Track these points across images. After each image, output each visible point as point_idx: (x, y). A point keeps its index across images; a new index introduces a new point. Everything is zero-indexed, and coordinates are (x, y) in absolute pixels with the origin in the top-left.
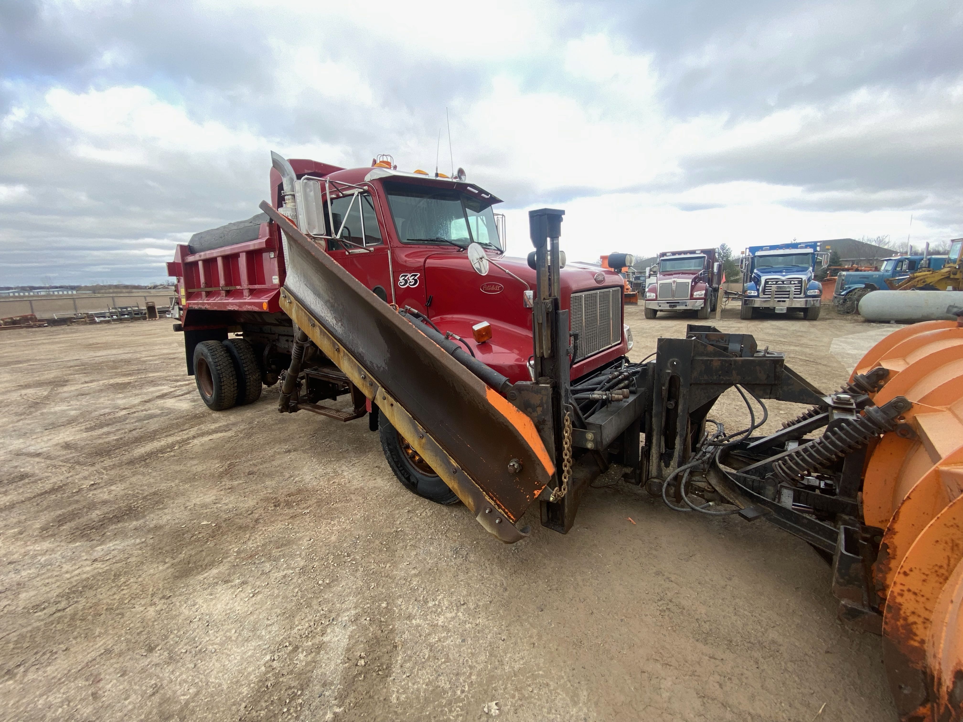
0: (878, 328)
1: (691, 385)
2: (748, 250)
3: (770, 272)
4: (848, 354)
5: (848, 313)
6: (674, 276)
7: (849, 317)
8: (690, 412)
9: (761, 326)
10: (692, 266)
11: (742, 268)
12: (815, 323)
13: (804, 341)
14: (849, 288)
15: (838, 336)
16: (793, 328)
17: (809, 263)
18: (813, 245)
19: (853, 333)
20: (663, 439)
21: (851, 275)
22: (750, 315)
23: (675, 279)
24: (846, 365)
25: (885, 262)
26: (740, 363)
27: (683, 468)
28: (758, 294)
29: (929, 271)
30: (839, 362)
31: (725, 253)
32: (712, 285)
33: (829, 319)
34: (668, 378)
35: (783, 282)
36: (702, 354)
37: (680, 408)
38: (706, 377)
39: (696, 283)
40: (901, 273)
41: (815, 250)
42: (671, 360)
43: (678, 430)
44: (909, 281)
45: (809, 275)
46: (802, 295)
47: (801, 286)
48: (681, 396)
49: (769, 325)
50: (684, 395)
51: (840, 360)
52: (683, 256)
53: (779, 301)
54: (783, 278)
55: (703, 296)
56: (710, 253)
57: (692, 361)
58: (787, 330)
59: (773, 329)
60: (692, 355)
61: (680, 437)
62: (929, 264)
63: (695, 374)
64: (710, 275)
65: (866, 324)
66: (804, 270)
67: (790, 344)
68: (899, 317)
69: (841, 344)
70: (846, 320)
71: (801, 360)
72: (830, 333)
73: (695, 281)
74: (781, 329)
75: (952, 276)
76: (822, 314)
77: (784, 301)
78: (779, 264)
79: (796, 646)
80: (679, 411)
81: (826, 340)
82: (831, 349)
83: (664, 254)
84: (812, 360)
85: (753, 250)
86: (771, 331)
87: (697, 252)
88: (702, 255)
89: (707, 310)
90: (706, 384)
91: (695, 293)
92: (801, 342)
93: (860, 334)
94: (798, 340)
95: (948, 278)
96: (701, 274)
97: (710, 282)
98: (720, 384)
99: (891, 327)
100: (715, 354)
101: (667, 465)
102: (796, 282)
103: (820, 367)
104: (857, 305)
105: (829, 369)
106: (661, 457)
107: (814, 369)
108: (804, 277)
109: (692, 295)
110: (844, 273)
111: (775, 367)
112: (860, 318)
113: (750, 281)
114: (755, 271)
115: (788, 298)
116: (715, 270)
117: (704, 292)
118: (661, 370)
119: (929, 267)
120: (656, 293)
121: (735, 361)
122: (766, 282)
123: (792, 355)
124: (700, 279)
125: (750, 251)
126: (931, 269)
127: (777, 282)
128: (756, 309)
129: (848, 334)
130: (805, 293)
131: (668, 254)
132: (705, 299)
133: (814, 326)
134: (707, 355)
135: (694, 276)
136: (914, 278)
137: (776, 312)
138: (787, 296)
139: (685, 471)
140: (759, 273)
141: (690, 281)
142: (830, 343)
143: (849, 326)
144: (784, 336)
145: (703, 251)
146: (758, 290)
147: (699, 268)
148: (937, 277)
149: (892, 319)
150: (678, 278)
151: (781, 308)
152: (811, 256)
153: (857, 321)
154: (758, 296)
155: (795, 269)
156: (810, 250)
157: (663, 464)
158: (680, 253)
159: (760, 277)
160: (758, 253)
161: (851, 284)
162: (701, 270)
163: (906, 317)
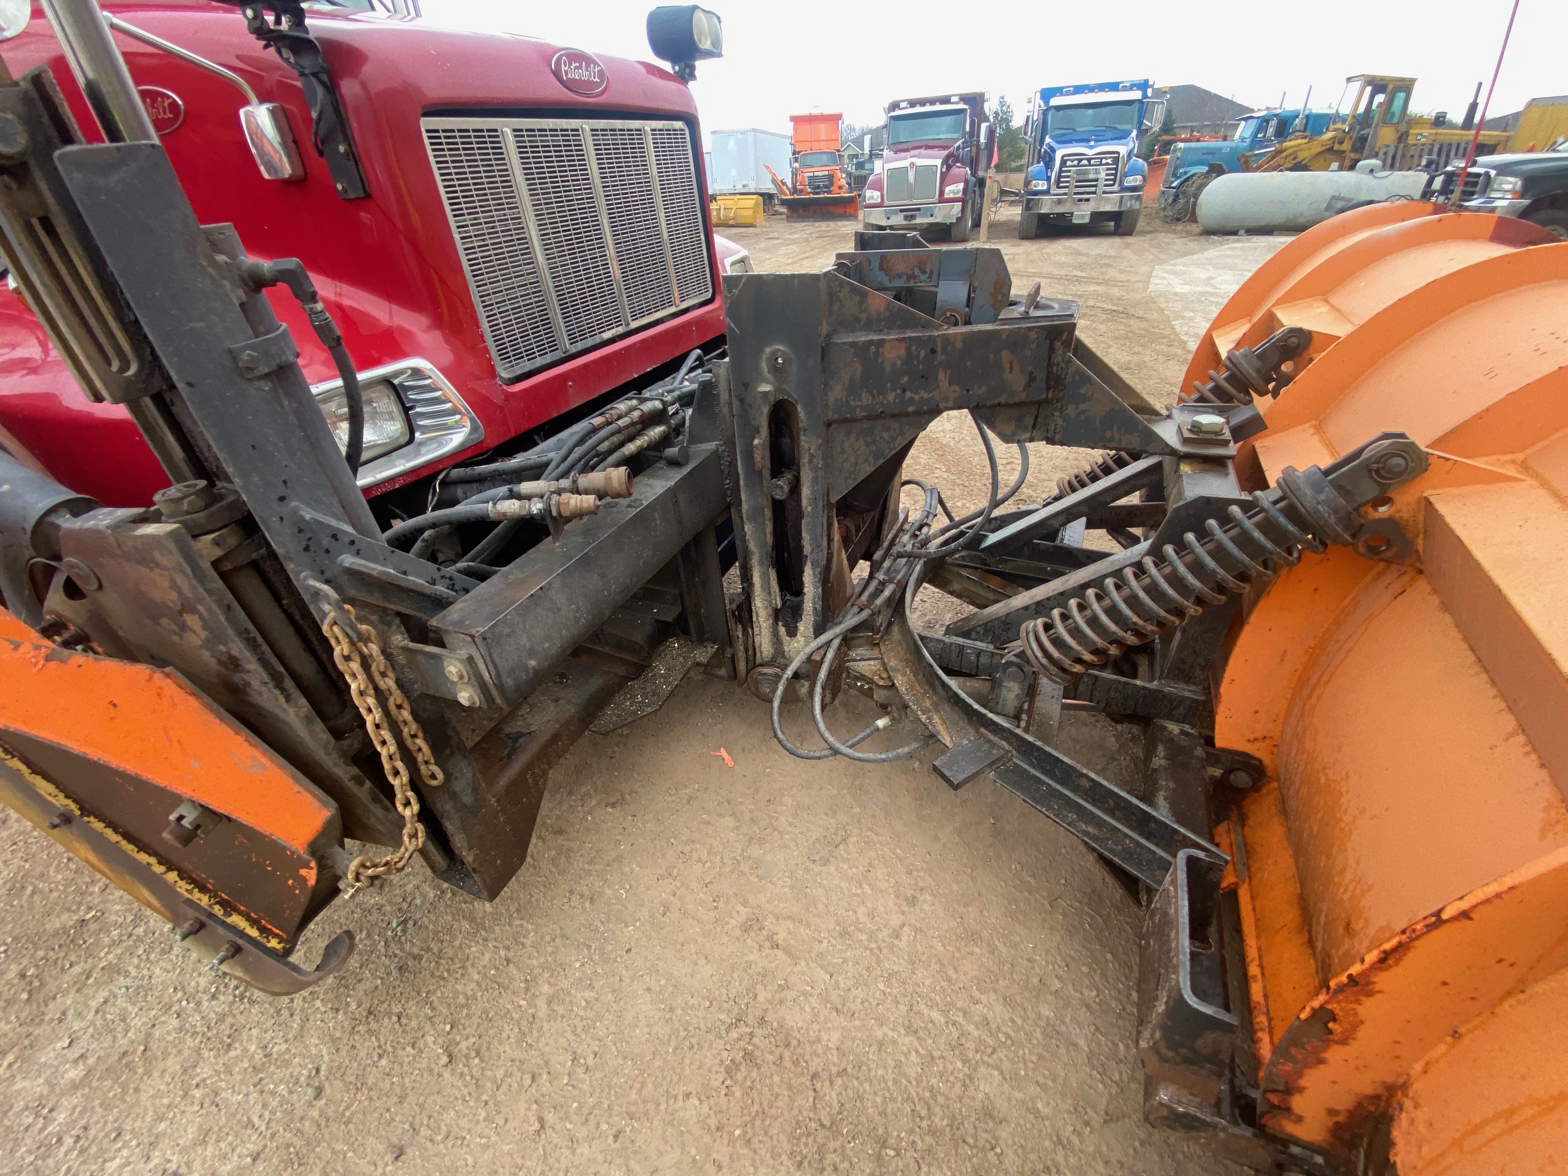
0: (1221, 244)
1: (828, 425)
2: (1038, 95)
3: (1070, 142)
4: (1176, 294)
5: (1178, 220)
6: (913, 152)
7: (1180, 227)
8: (834, 499)
9: (1048, 250)
10: (942, 130)
11: (1026, 134)
12: (1130, 240)
13: (1112, 273)
14: (1185, 173)
15: (1161, 262)
16: (1097, 251)
17: (1132, 123)
18: (1143, 86)
19: (1185, 254)
20: (773, 574)
21: (1190, 149)
22: (1033, 230)
23: (914, 160)
24: (1172, 316)
25: (1243, 123)
26: (959, 345)
27: (823, 638)
28: (1049, 185)
29: (1305, 137)
30: (1161, 311)
31: (1004, 113)
32: (976, 172)
33: (1151, 232)
34: (766, 410)
35: (1089, 160)
36: (853, 325)
37: (806, 492)
38: (866, 399)
39: (949, 167)
40: (1263, 143)
41: (1145, 96)
42: (768, 350)
43: (807, 549)
44: (1273, 157)
45: (1131, 145)
46: (1116, 188)
47: (1116, 169)
48: (805, 460)
49: (1060, 247)
50: (812, 457)
51: (1163, 305)
52: (928, 108)
53: (1080, 200)
54: (1090, 152)
55: (960, 195)
56: (975, 101)
57: (824, 351)
58: (1087, 255)
59: (1066, 254)
60: (824, 329)
61: (814, 568)
62: (1306, 125)
63: (837, 393)
64: (974, 149)
65: (1203, 238)
66: (1122, 136)
67: (1090, 280)
68: (1253, 224)
69: (1166, 275)
70: (1174, 232)
71: (1104, 310)
72: (1151, 257)
73: (948, 163)
74: (1078, 254)
75: (1336, 147)
76: (1141, 224)
77: (1088, 200)
78: (1085, 121)
79: (1036, 1113)
80: (804, 502)
81: (1144, 269)
82: (1151, 287)
83: (895, 106)
84: (1121, 309)
85: (1047, 94)
86: (1063, 259)
87: (954, 99)
88: (961, 106)
89: (966, 225)
90: (869, 418)
91: (948, 189)
92: (1107, 277)
93: (1195, 257)
94: (1103, 273)
95: (1330, 150)
96: (958, 148)
97: (973, 163)
98: (906, 415)
99: (1238, 241)
100: (892, 321)
101: (792, 632)
102: (1109, 161)
103: (1131, 322)
104: (1195, 205)
105: (1145, 325)
106: (777, 615)
107: (1122, 327)
108: (1123, 150)
109: (942, 193)
110: (1181, 145)
111: (1051, 350)
112: (1195, 228)
113: (1039, 162)
114: (1048, 140)
115: (1094, 193)
116: (983, 139)
117: (961, 186)
118: (746, 386)
119: (1305, 131)
120: (881, 190)
121: (946, 339)
122: (1063, 163)
123: (1091, 303)
124: (957, 159)
125: (1042, 98)
126: (1307, 133)
127: (1080, 161)
128: (1043, 218)
129: (1176, 258)
130: (1120, 185)
131: (902, 105)
132: (963, 201)
133: (1127, 246)
134: (869, 326)
135: (946, 152)
136: (1282, 151)
137: (1075, 221)
138: (1093, 189)
139: (828, 644)
140: (1053, 144)
141: (938, 162)
142: (1149, 276)
143: (1179, 243)
144: (1081, 267)
145: (964, 98)
146: (1049, 179)
147: (956, 136)
148: (1316, 148)
149: (1242, 227)
150: (919, 156)
151: (1082, 214)
152: (1136, 106)
153: (1189, 234)
154: (1047, 192)
155: (1110, 135)
156: (1137, 95)
157: (782, 630)
158: (923, 102)
159: (1053, 151)
160: (1055, 101)
161: (1189, 166)
162: (958, 140)
163: (1263, 223)
